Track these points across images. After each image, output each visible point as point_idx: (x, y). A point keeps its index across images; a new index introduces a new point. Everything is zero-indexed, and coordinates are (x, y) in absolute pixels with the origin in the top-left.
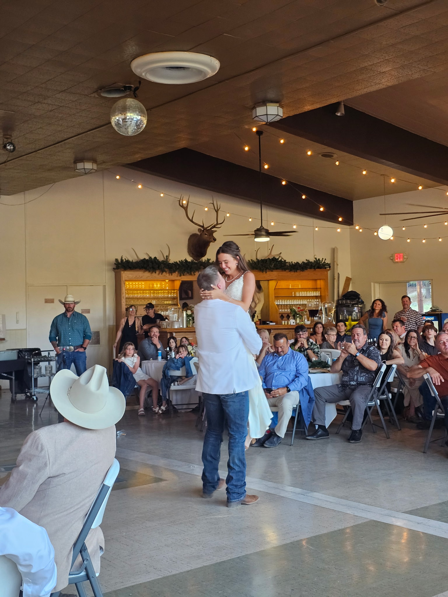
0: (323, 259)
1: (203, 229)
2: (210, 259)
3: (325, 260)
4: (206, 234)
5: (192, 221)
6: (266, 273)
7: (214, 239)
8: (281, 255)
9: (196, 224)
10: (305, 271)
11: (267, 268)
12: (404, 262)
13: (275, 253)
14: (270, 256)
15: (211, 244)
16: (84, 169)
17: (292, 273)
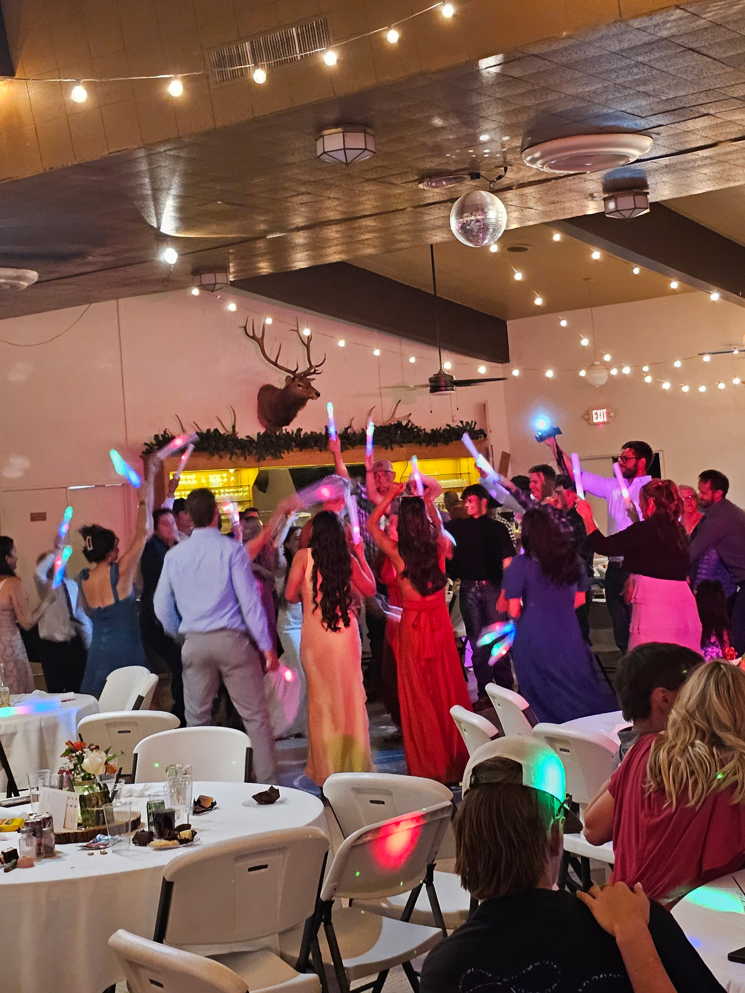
0: (472, 422)
1: (292, 377)
2: (302, 430)
3: (475, 423)
4: (299, 386)
5: (275, 364)
6: (392, 449)
7: (316, 394)
8: (410, 418)
9: (282, 368)
10: (450, 443)
11: (392, 442)
12: (609, 423)
13: (400, 415)
14: (393, 420)
15: (310, 401)
16: (216, 284)
17: (429, 448)
